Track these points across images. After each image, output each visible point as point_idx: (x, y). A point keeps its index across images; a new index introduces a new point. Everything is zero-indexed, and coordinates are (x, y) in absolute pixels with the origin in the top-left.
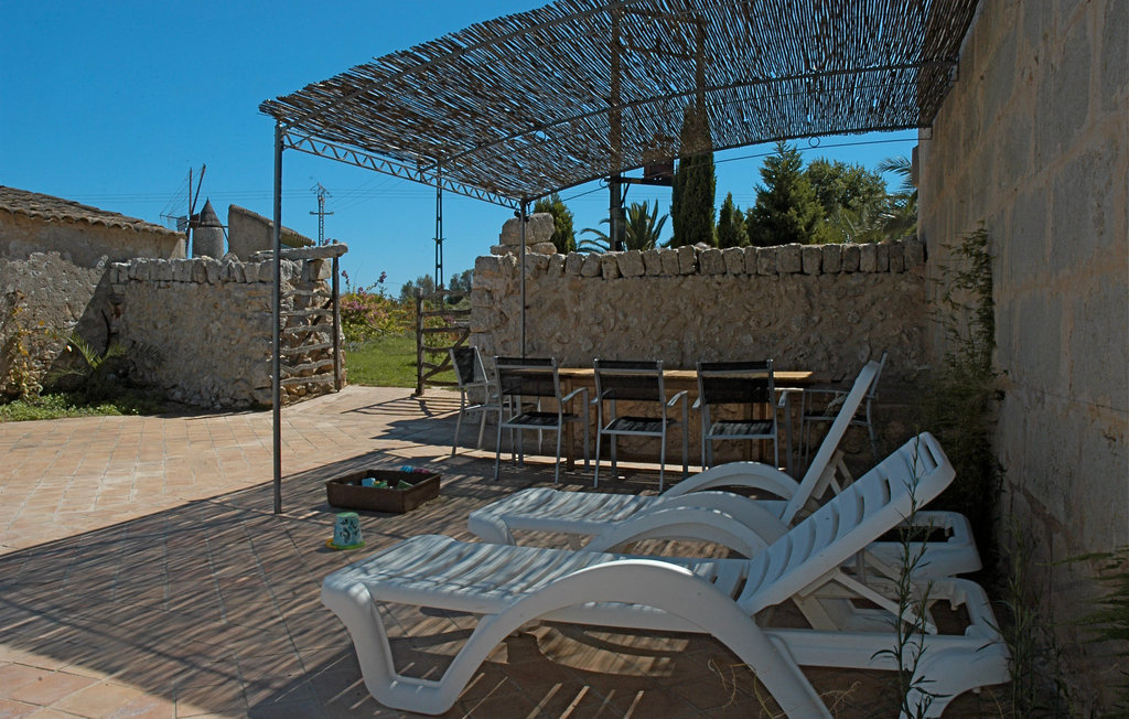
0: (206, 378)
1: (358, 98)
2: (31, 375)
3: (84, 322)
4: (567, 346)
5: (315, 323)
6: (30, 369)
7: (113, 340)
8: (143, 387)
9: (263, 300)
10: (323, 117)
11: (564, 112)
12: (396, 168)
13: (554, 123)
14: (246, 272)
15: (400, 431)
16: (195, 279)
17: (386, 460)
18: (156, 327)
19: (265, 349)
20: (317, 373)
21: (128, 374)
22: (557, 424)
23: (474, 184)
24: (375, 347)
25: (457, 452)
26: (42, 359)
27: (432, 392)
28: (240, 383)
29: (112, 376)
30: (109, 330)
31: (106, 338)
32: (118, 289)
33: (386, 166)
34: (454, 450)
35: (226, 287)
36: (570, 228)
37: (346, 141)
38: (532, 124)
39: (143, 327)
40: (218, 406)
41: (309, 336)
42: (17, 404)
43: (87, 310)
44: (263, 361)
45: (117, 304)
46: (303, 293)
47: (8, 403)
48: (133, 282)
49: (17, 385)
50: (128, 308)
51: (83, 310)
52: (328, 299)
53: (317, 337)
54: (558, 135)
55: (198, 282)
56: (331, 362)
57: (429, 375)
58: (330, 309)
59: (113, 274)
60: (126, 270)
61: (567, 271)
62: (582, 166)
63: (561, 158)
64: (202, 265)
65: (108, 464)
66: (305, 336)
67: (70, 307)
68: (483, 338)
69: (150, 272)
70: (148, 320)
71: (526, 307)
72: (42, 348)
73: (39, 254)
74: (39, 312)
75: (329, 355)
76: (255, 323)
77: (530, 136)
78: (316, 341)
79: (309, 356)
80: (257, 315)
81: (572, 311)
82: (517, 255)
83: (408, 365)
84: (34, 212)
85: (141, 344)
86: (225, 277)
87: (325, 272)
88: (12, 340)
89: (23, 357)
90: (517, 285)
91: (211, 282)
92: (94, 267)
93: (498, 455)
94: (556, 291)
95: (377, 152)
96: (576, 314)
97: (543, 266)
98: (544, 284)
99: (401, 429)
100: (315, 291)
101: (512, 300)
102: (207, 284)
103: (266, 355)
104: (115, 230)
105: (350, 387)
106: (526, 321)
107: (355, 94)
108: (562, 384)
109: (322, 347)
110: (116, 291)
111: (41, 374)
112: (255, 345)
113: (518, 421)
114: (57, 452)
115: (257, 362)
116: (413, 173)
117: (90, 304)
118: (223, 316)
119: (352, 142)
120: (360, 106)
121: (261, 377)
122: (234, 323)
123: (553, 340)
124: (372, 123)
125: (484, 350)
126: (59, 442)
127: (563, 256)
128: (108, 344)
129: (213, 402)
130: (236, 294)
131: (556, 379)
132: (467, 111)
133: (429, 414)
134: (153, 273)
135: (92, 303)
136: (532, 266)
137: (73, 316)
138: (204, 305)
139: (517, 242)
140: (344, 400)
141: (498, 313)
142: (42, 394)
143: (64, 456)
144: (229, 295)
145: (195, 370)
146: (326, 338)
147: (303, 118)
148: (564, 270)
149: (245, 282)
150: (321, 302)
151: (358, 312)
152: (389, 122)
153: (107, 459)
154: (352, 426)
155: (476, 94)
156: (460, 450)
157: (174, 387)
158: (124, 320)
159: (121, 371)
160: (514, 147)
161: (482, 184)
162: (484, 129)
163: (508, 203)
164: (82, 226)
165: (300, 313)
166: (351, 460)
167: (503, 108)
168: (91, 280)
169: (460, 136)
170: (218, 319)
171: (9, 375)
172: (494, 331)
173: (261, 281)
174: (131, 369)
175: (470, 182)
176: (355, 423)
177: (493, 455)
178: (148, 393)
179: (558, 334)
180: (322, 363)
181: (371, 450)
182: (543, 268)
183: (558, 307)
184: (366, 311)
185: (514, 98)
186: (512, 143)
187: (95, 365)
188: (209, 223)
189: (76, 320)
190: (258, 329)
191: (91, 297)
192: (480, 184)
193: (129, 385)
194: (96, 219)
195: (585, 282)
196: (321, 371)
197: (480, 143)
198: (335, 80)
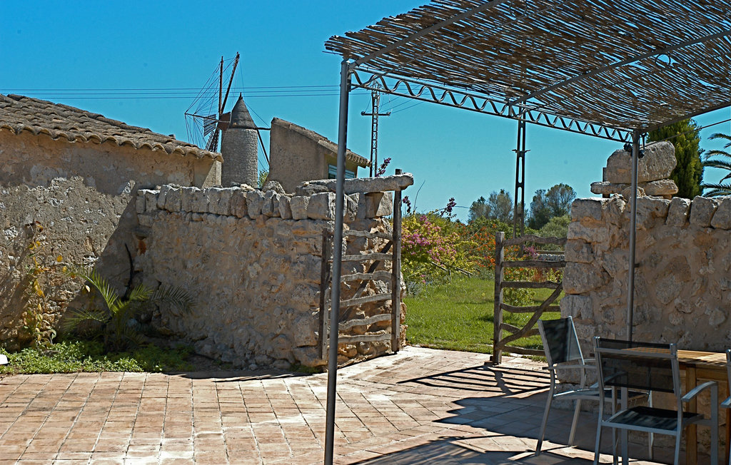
0: (240, 331)
1: (440, 30)
2: (45, 318)
3: (106, 258)
4: (689, 318)
5: (370, 270)
6: (44, 312)
7: (136, 280)
8: (167, 336)
9: (312, 241)
10: (398, 52)
11: (697, 30)
12: (480, 103)
13: (683, 44)
14: (292, 206)
15: (470, 412)
16: (233, 212)
17: (454, 452)
18: (185, 267)
19: (311, 300)
20: (371, 329)
21: (150, 320)
22: (674, 428)
23: (575, 116)
24: (439, 290)
25: (543, 448)
26: (58, 300)
27: (512, 361)
28: (281, 340)
29: (133, 322)
30: (132, 267)
31: (128, 277)
32: (144, 220)
33: (469, 101)
34: (539, 445)
35: (269, 223)
36: (695, 146)
37: (422, 76)
38: (653, 47)
39: (171, 266)
40: (253, 366)
41: (363, 286)
42: (30, 353)
43: (109, 243)
44: (308, 313)
45: (143, 238)
46: (359, 234)
47: (19, 351)
48: (161, 213)
49: (30, 330)
50: (154, 243)
51: (105, 244)
52: (387, 241)
53: (372, 286)
54: (687, 58)
55: (236, 217)
56: (389, 317)
57: (508, 339)
58: (390, 253)
59: (139, 202)
60: (154, 199)
61: (692, 220)
62: (717, 90)
63: (689, 85)
64: (242, 195)
65: (129, 439)
66: (359, 286)
67: (90, 239)
68: (579, 302)
69: (181, 202)
70: (177, 258)
71: (636, 266)
72: (58, 287)
73: (61, 179)
74: (57, 246)
75: (386, 309)
76: (301, 267)
77: (650, 61)
78: (372, 291)
79: (362, 309)
80: (303, 258)
81: (698, 273)
82: (625, 198)
83: (480, 319)
84: (58, 132)
85: (168, 286)
86: (267, 211)
87: (385, 208)
88: (28, 278)
89: (38, 297)
90: (625, 236)
91: (252, 216)
92: (119, 194)
93: (597, 457)
94: (676, 246)
95: (459, 85)
96: (702, 277)
97: (659, 213)
98: (660, 236)
99: (472, 409)
100: (373, 230)
101: (618, 255)
102: (246, 219)
103: (312, 306)
104: (144, 151)
105: (409, 348)
106: (636, 282)
107: (437, 26)
108: (684, 373)
109: (379, 299)
110: (143, 223)
111: (56, 317)
112: (299, 294)
113: (621, 419)
114: (74, 418)
115: (301, 314)
116: (499, 107)
117: (112, 237)
118: (263, 258)
119: (429, 77)
120: (442, 38)
121: (305, 334)
122: (276, 268)
123: (671, 309)
124: (454, 56)
125: (579, 316)
126: (75, 405)
127: (687, 201)
128: (130, 285)
129: (247, 361)
130: (279, 233)
131: (675, 366)
132: (570, 38)
133: (506, 391)
134: (185, 204)
135: (115, 237)
136: (646, 214)
137: (94, 251)
138: (242, 242)
139: (626, 180)
140: (401, 365)
141: (599, 271)
142: (55, 341)
143: (81, 425)
144: (271, 233)
145: (228, 320)
146: (384, 288)
147: (374, 53)
148: (688, 218)
149: (291, 218)
150: (379, 244)
151: (420, 245)
152: (475, 54)
153: (129, 431)
154: (411, 401)
155: (584, 18)
156: (546, 445)
157: (203, 338)
158: (149, 256)
159: (143, 317)
160: (629, 74)
161: (585, 116)
162: (591, 54)
163: (617, 136)
164: (108, 147)
165: (354, 258)
166: (410, 449)
167: (616, 31)
168: (114, 209)
169: (561, 65)
170: (258, 261)
171: (22, 318)
172: (593, 294)
173: (309, 218)
174: (155, 314)
175: (570, 114)
176: (414, 397)
177: (589, 455)
178: (173, 345)
179: (677, 301)
180: (378, 318)
181: (435, 438)
182: (660, 217)
183: (678, 267)
184: (430, 247)
185: (632, 20)
186: (627, 69)
187: (115, 309)
188: (241, 123)
189: (97, 255)
190: (304, 276)
191: (114, 229)
192: (582, 116)
193: (152, 334)
194: (124, 139)
195: (715, 236)
196: (375, 328)
197: (584, 71)
198: (414, 13)
